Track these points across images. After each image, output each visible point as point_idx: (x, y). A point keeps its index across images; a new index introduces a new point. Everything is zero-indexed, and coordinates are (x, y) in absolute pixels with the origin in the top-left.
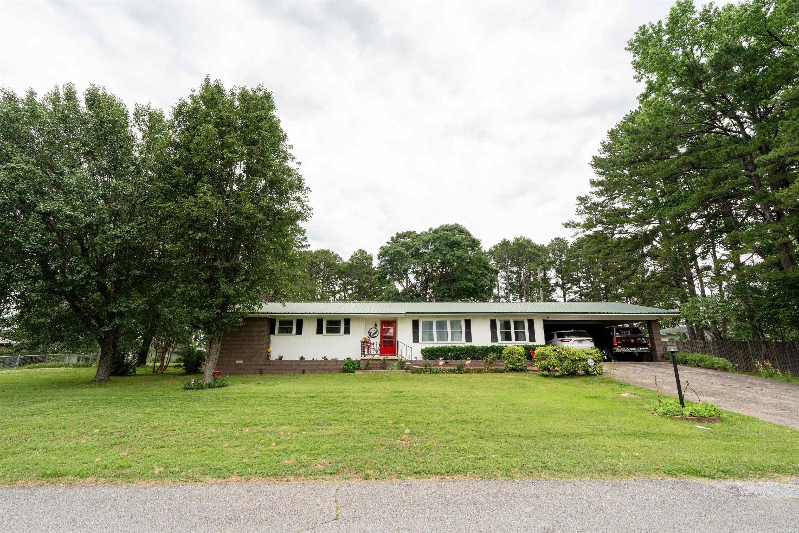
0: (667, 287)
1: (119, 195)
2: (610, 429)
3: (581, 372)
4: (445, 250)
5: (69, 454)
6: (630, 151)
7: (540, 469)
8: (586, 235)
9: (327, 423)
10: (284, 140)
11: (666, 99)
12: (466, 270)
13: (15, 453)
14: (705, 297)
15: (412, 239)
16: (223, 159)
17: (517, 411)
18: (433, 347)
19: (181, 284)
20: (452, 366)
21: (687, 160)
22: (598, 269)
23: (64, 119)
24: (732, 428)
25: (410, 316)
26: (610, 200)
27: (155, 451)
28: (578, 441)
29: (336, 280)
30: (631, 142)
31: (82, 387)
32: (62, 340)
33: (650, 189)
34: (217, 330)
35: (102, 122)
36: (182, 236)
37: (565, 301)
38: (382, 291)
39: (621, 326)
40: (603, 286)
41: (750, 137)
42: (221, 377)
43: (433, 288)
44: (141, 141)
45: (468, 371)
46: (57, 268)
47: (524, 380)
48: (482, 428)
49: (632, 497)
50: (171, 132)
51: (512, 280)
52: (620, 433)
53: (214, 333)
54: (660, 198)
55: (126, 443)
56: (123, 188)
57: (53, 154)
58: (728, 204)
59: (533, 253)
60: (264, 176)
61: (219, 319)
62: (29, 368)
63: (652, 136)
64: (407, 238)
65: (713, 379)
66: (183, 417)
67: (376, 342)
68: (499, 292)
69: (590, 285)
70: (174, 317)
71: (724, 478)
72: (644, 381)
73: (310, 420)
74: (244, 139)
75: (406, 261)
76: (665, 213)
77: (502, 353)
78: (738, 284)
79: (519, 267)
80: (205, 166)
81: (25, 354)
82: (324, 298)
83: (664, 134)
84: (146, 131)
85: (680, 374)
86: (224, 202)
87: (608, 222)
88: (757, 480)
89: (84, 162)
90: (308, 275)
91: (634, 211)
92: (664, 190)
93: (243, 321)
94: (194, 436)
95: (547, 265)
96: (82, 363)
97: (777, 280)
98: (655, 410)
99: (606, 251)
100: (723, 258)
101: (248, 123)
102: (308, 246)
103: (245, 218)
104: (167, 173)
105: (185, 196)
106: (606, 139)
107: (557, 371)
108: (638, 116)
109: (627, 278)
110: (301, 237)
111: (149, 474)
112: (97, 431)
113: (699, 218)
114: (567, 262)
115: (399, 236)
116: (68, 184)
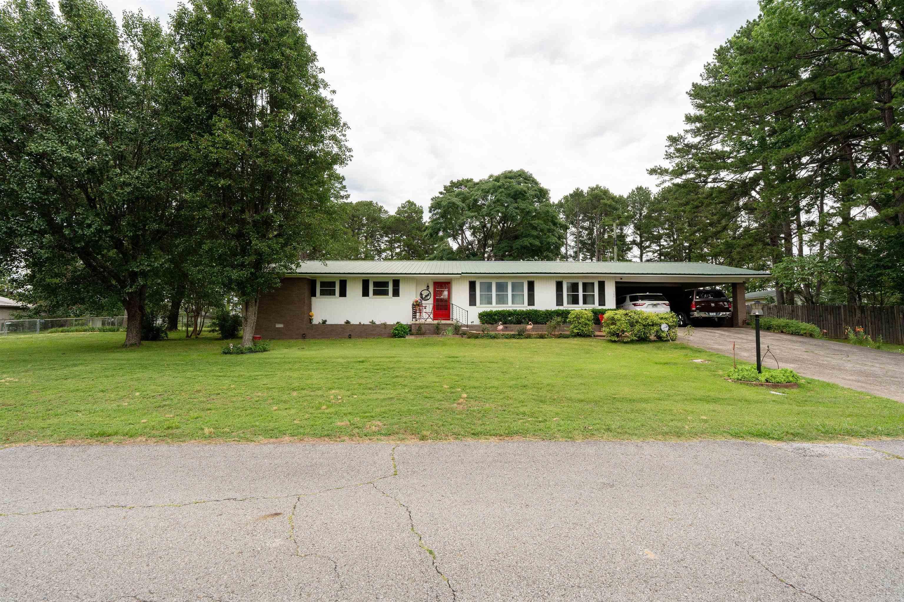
0: (760, 246)
1: (122, 132)
2: (679, 395)
3: (652, 337)
4: (507, 201)
5: (113, 416)
6: (740, 77)
7: (603, 431)
8: (673, 184)
9: (379, 387)
10: (313, 61)
11: (795, 5)
12: (531, 225)
13: (58, 415)
14: (803, 257)
15: (469, 188)
16: (240, 86)
17: (581, 376)
18: (491, 311)
19: (207, 240)
20: (512, 331)
21: (809, 88)
22: (683, 224)
23: (38, 32)
24: (808, 394)
25: (466, 277)
26: (707, 140)
27: (202, 414)
28: (644, 405)
29: (382, 236)
30: (743, 64)
31: (113, 352)
32: (82, 301)
33: (757, 126)
34: (253, 291)
35: (85, 36)
36: (202, 184)
37: (641, 261)
38: (433, 249)
39: (702, 289)
40: (686, 244)
41: (894, 57)
42: (261, 342)
43: (492, 246)
44: (137, 63)
45: (529, 337)
46: (62, 220)
47: (590, 345)
48: (543, 393)
49: (696, 457)
50: (173, 50)
51: (583, 237)
52: (688, 398)
53: (249, 294)
54: (768, 139)
55: (169, 405)
56: (124, 124)
57: (32, 79)
58: (849, 145)
59: (610, 206)
60: (293, 109)
61: (253, 280)
62: (51, 332)
63: (770, 55)
64: (463, 187)
65: (797, 346)
66: (226, 382)
67: (429, 305)
68: (567, 251)
69: (672, 243)
70: (203, 277)
71: (792, 440)
72: (720, 347)
73: (360, 385)
74: (264, 59)
75: (462, 214)
76: (771, 156)
77: (567, 318)
78: (843, 242)
79: (592, 222)
80: (220, 95)
81: (44, 317)
82: (368, 257)
83: (785, 53)
84: (141, 50)
85: (761, 340)
86: (246, 141)
87: (701, 167)
88: (826, 442)
89: (71, 90)
90: (349, 230)
91: (735, 153)
92: (774, 128)
93: (281, 282)
94: (240, 399)
95: (624, 220)
96: (108, 327)
97: (890, 237)
98: (729, 376)
99: (695, 203)
100: (832, 211)
101: (267, 38)
102: (348, 197)
103: (274, 161)
104: (174, 104)
105: (199, 134)
106: (711, 59)
107: (627, 336)
108: (756, 28)
109: (716, 235)
110: (339, 186)
111: (199, 434)
112: (137, 394)
113: (811, 162)
114: (648, 217)
115: (454, 185)
116: (58, 120)
